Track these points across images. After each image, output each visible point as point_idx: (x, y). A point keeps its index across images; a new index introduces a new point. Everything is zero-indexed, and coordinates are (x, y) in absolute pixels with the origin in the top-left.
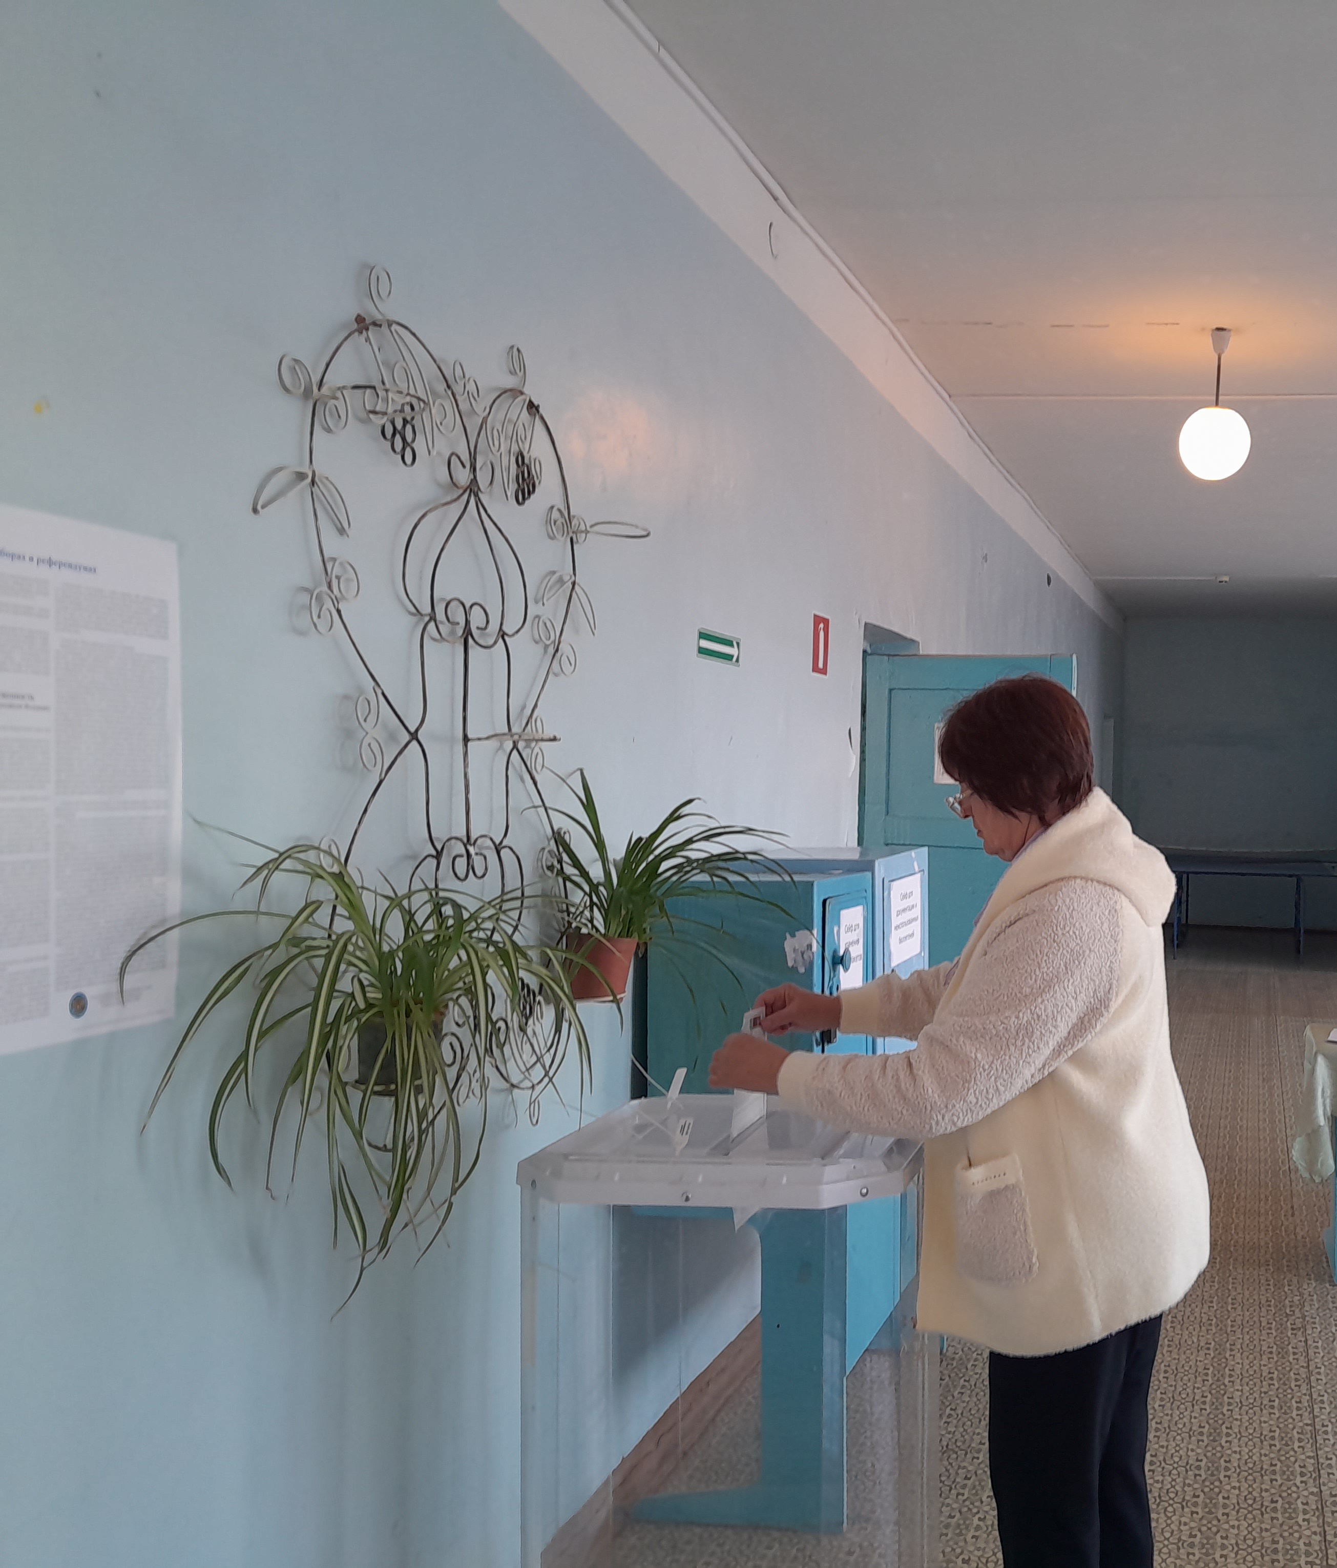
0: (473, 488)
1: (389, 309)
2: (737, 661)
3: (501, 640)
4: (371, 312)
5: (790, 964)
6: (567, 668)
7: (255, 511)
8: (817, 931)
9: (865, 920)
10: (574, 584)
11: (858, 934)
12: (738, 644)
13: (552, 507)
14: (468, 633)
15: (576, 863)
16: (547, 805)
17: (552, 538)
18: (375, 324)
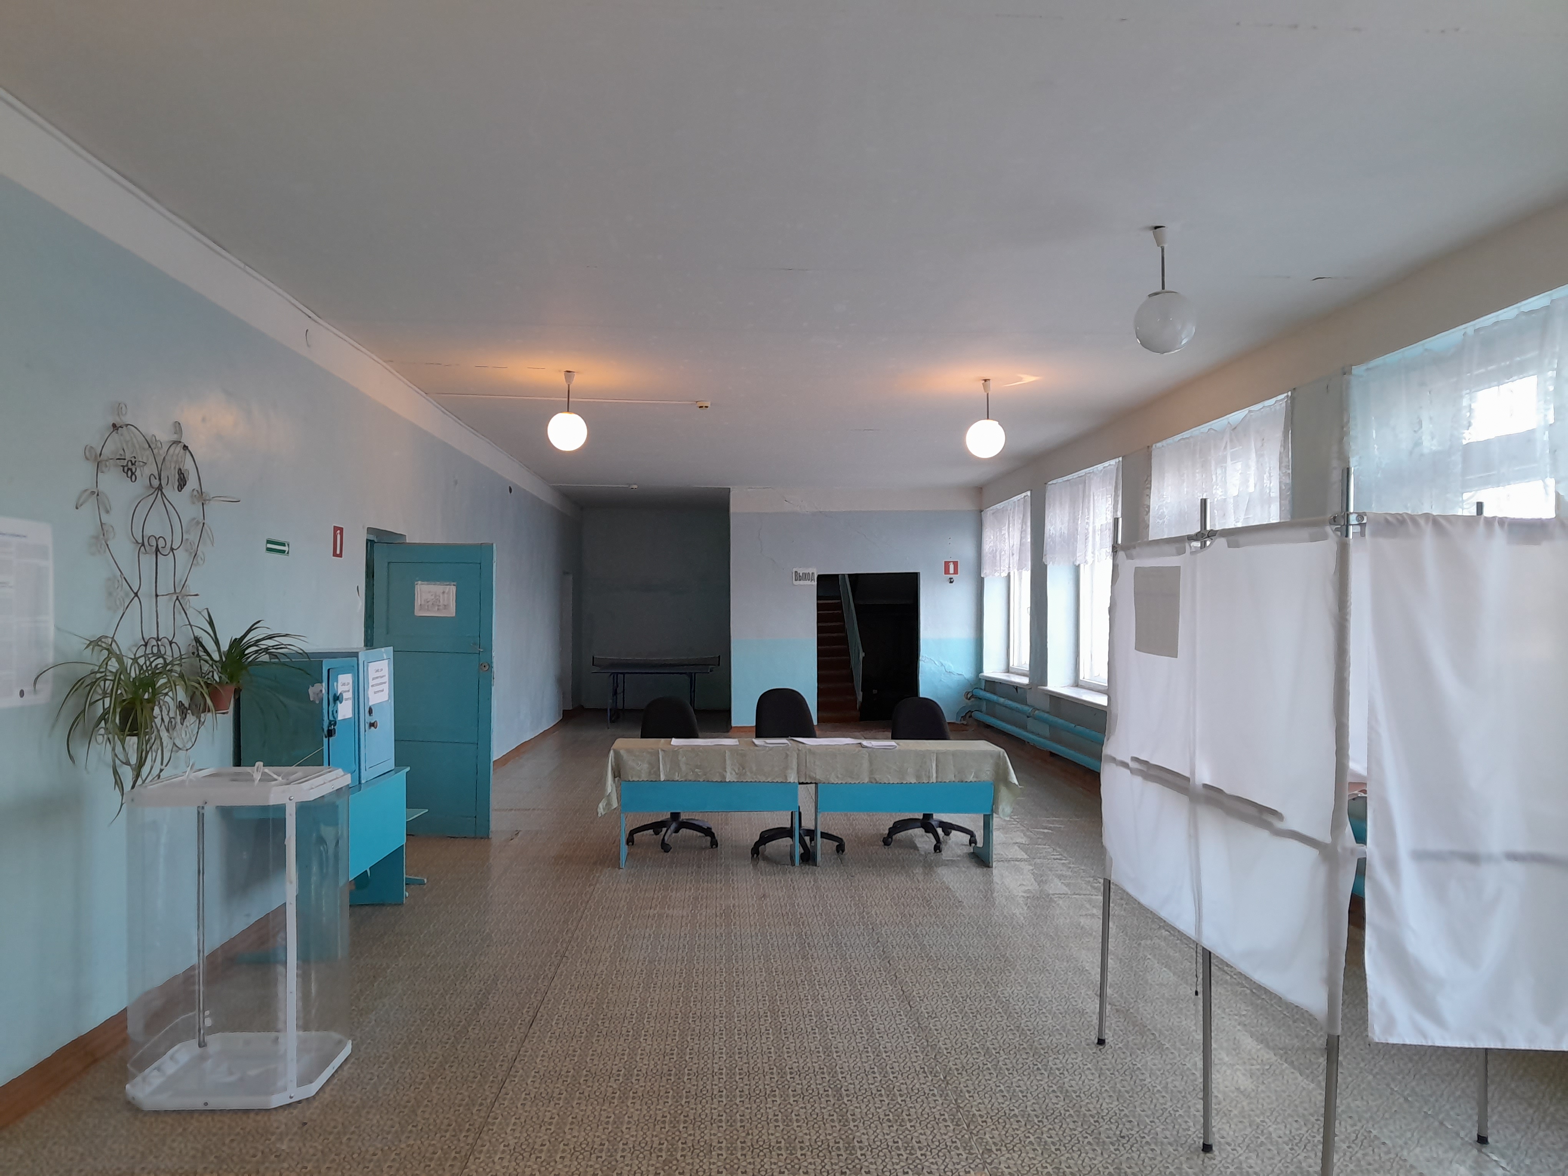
0: (160, 488)
1: (128, 419)
2: (288, 553)
3: (171, 553)
4: (119, 422)
5: (311, 699)
6: (201, 562)
7: (77, 508)
8: (325, 684)
9: (353, 682)
10: (204, 524)
11: (350, 687)
12: (288, 545)
13: (194, 490)
14: (157, 550)
15: (206, 651)
16: (192, 624)
17: (194, 503)
18: (121, 427)
